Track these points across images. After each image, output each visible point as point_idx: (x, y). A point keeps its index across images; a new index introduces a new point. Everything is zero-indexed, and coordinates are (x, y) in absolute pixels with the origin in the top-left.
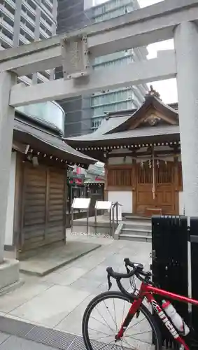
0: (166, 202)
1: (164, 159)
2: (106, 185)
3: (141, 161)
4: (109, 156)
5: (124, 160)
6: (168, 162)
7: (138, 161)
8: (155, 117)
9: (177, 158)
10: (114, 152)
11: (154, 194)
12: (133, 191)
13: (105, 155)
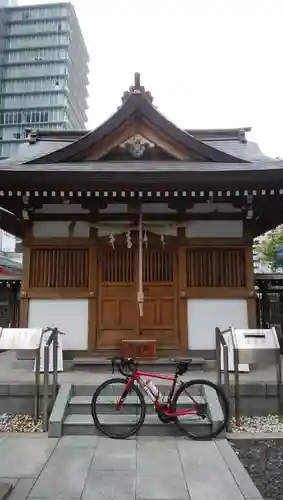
0: (161, 323)
1: (157, 231)
2: (24, 285)
3: (109, 232)
4: (34, 217)
5: (71, 228)
6: (165, 236)
7: (102, 233)
8: (144, 141)
9: (184, 229)
10: (47, 209)
11: (141, 306)
12: (90, 298)
13: (25, 215)
